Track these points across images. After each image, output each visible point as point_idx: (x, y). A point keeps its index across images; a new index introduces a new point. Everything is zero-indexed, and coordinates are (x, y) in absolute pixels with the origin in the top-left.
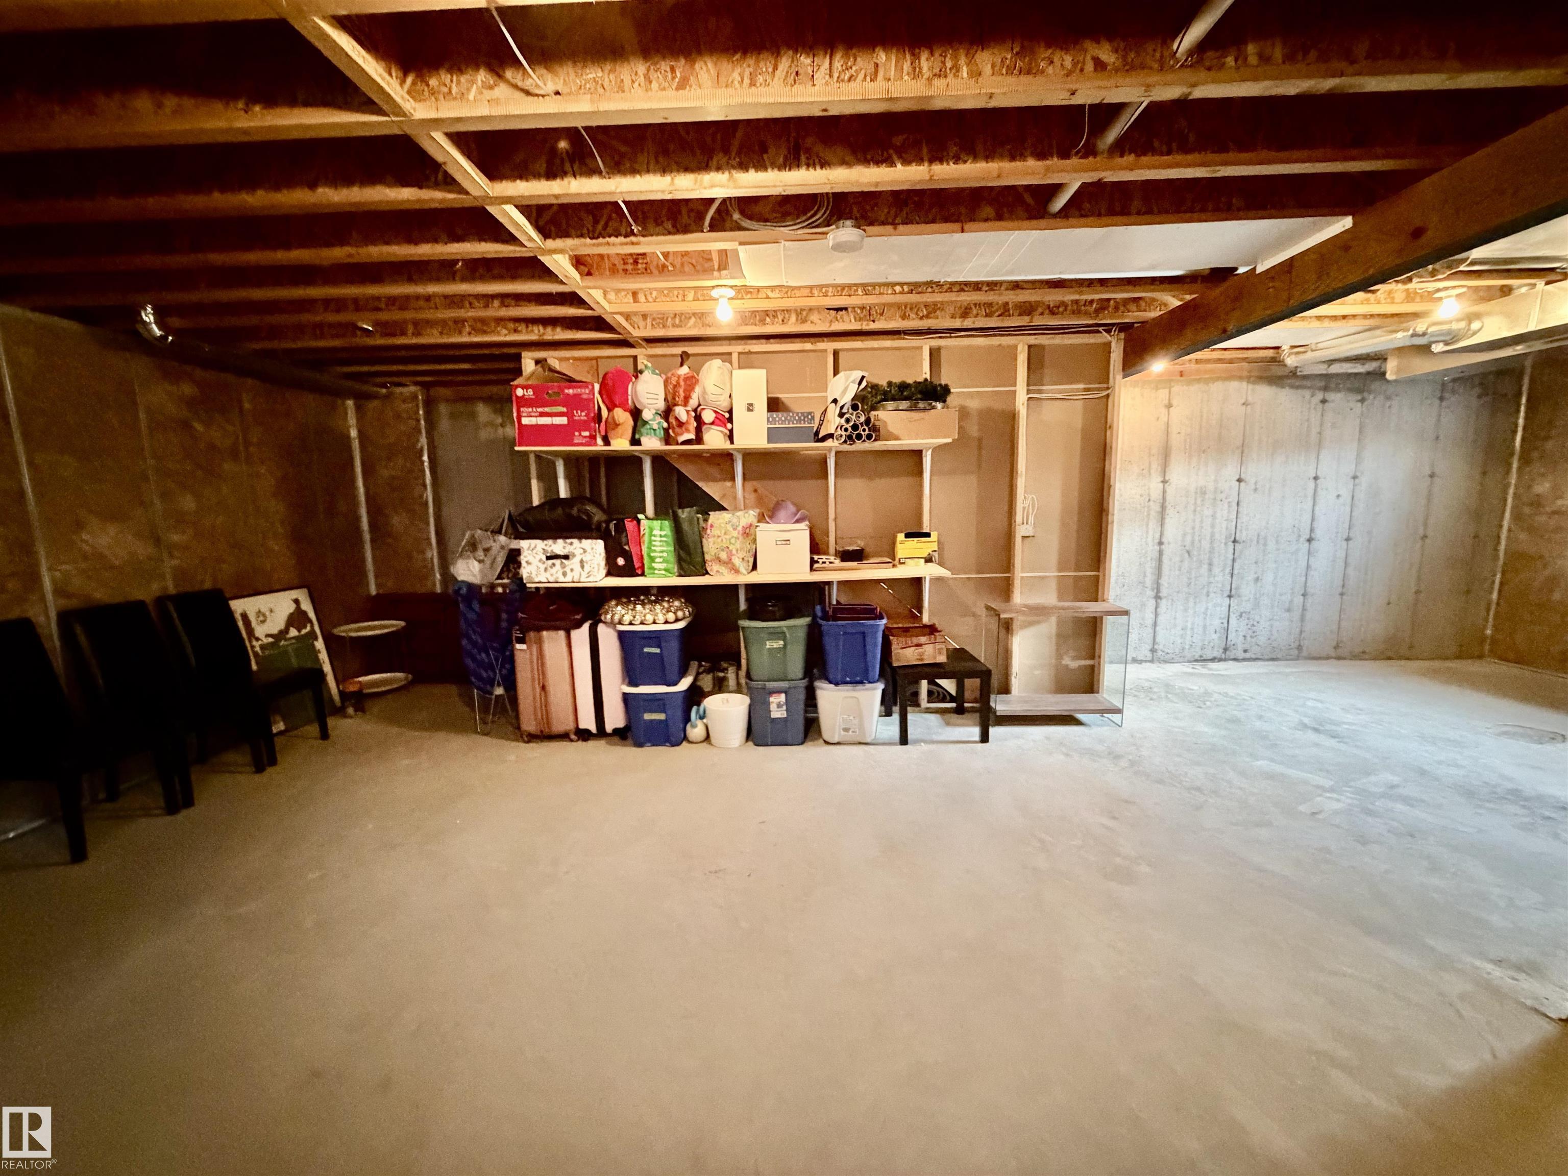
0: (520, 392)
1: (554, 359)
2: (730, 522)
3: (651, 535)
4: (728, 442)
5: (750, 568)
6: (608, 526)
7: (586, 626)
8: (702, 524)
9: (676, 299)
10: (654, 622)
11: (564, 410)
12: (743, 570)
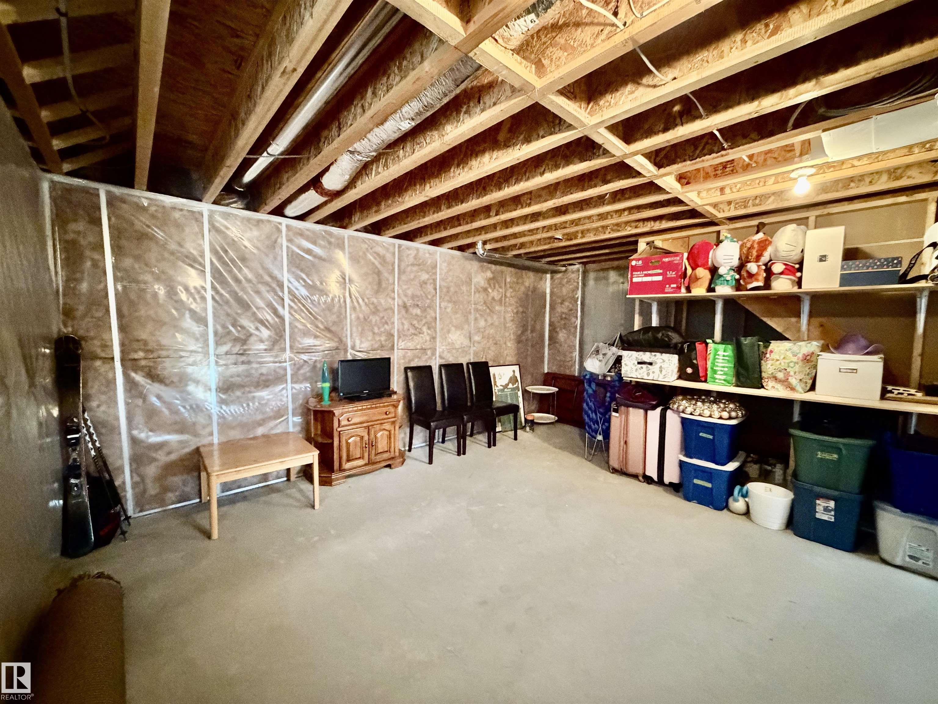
0: (634, 263)
1: (659, 241)
2: (790, 349)
3: (715, 354)
4: (796, 287)
5: (808, 388)
6: (682, 346)
7: (659, 410)
8: (762, 349)
9: (757, 186)
10: (710, 416)
11: (661, 271)
12: (799, 388)
